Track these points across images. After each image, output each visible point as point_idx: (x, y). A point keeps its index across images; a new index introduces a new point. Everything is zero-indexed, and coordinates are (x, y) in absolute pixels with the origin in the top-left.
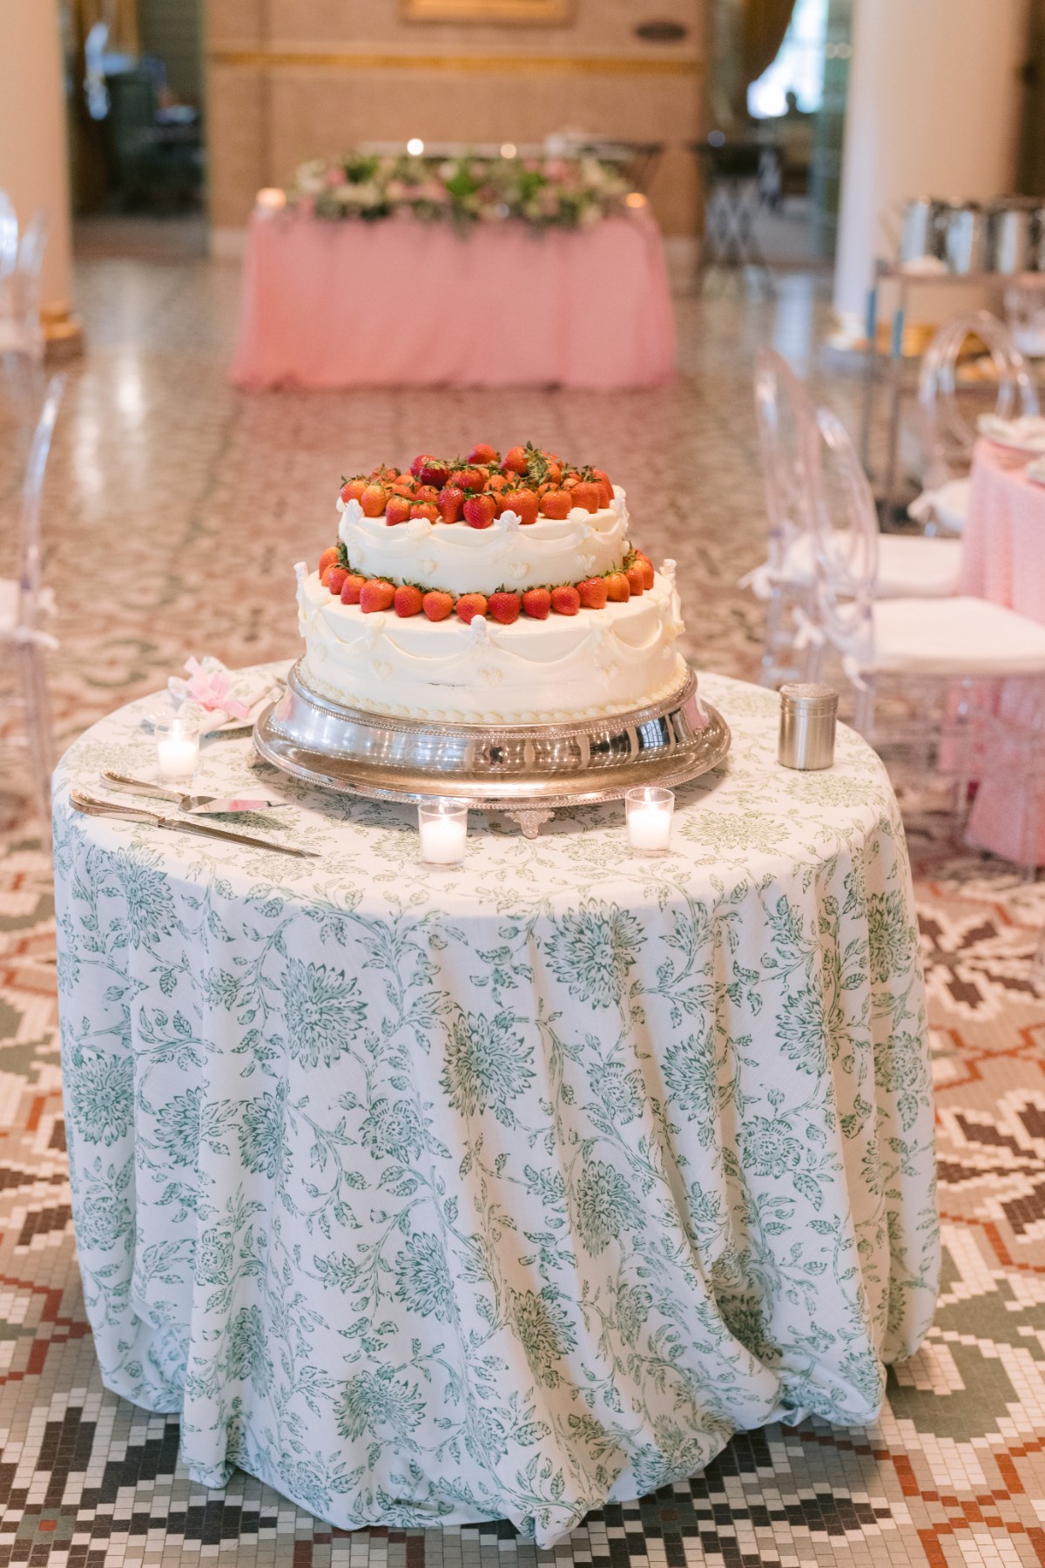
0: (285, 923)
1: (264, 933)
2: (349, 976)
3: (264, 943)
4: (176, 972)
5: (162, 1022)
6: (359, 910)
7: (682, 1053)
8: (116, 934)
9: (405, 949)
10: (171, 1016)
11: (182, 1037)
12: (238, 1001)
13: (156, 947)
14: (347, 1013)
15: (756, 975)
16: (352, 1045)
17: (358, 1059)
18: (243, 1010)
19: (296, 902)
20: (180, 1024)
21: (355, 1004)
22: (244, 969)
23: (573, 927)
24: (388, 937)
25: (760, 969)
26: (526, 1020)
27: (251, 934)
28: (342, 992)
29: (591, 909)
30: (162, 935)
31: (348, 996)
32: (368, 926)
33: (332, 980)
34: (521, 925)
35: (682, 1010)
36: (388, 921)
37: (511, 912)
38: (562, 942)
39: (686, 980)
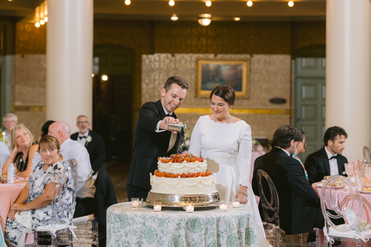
0: (146, 220)
1: (142, 222)
2: (155, 229)
3: (142, 224)
4: (128, 233)
5: (125, 242)
6: (158, 217)
7: (211, 244)
8: (118, 230)
9: (165, 223)
10: (127, 241)
11: (128, 245)
12: (136, 235)
13: (125, 228)
14: (154, 235)
15: (223, 233)
16: (155, 241)
17: (156, 243)
18: (137, 237)
19: (148, 216)
20: (128, 243)
21: (156, 234)
22: (138, 229)
23: (191, 220)
24: (162, 221)
25: (224, 232)
26: (183, 236)
27: (140, 223)
28: (154, 231)
29: (194, 217)
30: (126, 226)
31: (155, 232)
32: (159, 219)
33: (153, 229)
34: (183, 219)
35: (210, 236)
36: (162, 218)
37: (181, 217)
38: (189, 222)
39: (210, 231)
